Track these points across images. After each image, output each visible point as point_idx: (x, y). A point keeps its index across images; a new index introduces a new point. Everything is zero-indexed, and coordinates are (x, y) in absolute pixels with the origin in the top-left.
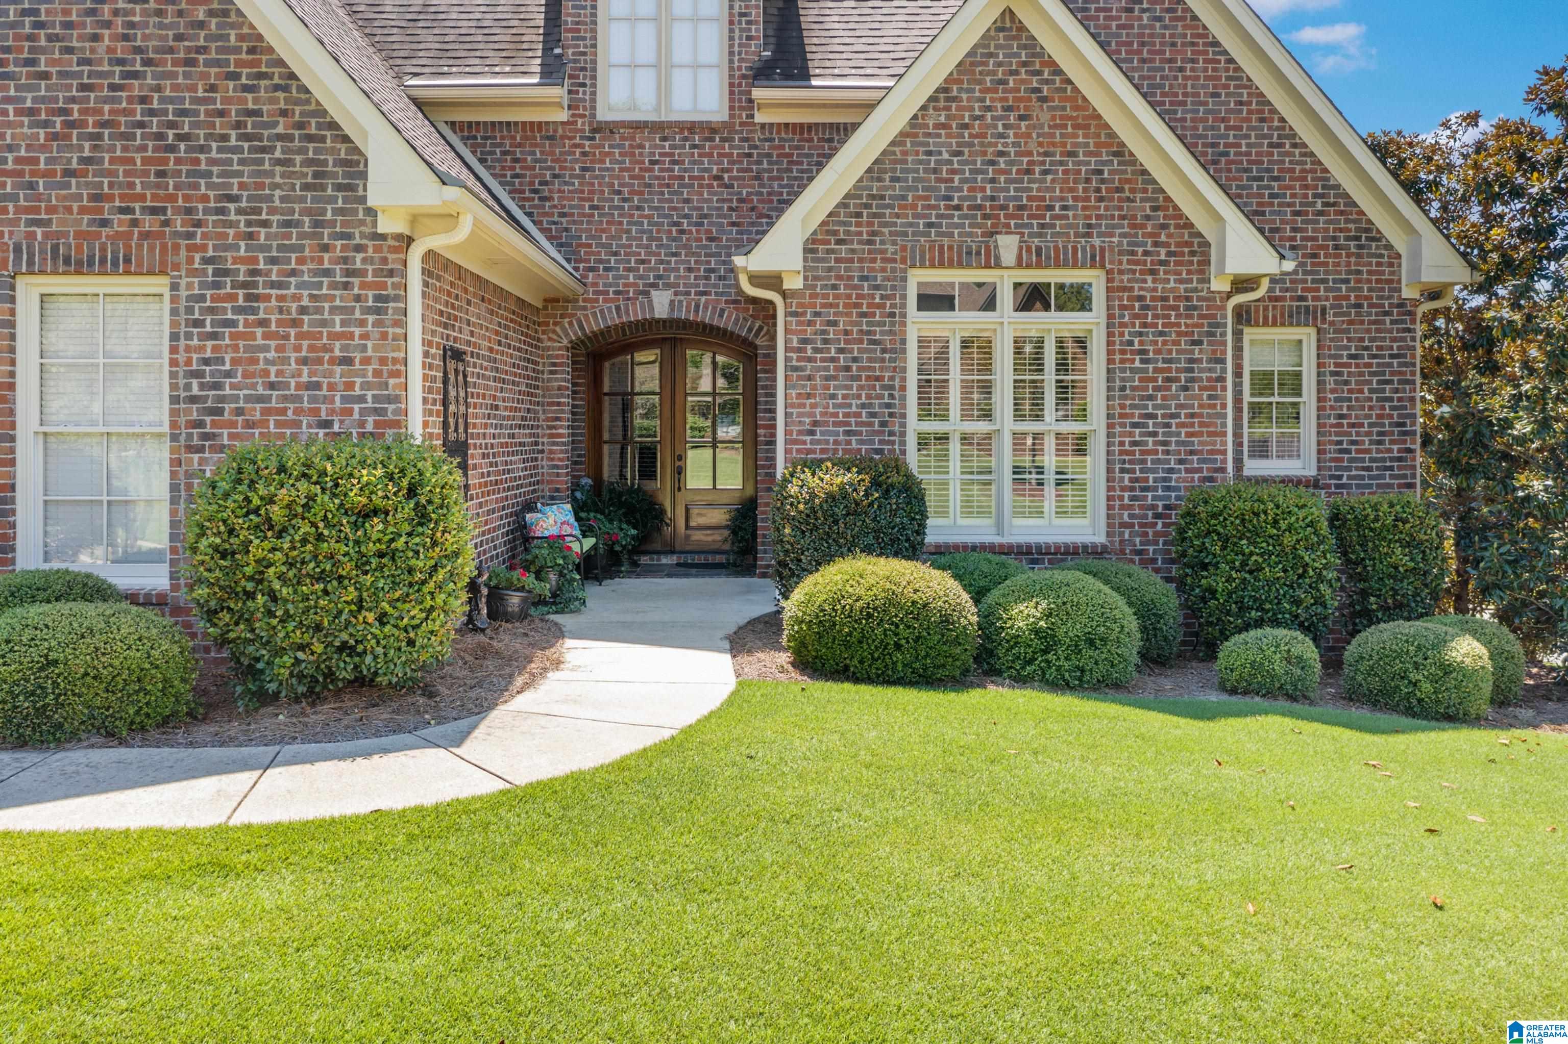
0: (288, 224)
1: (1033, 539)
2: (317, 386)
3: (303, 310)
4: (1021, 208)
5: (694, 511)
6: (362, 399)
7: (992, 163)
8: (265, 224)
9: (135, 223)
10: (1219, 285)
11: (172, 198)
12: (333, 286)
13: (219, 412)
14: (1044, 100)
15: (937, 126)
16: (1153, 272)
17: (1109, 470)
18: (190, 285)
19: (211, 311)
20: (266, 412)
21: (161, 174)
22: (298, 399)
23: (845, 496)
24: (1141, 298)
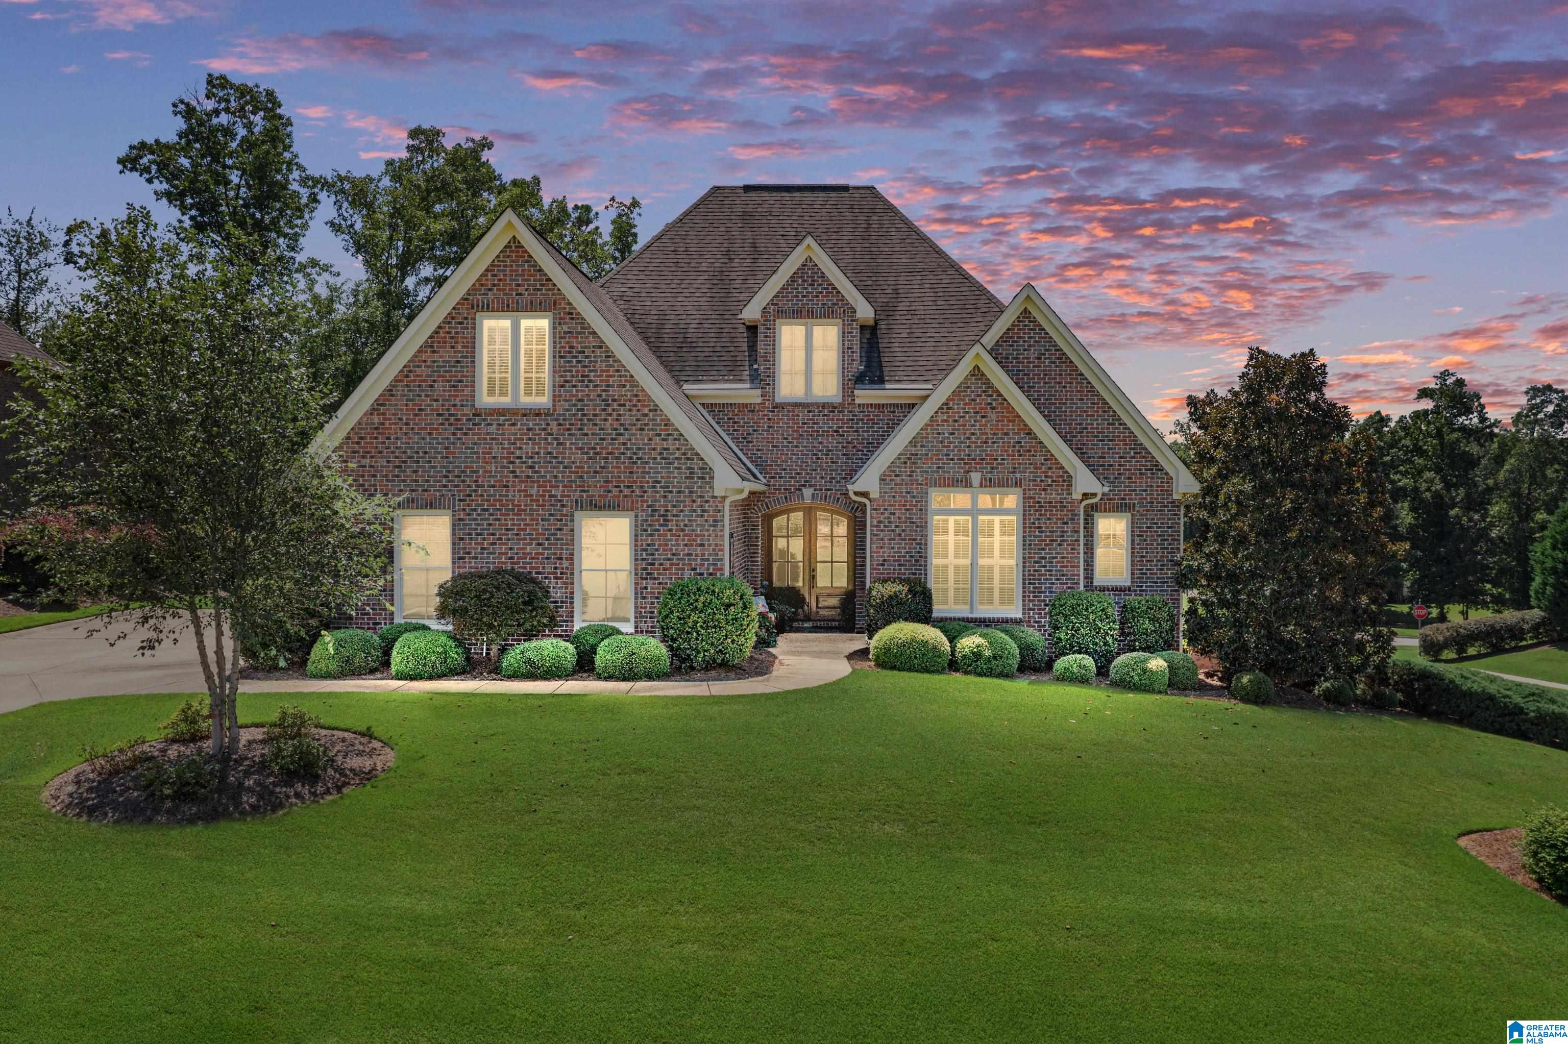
0: (679, 492)
1: (987, 616)
2: (691, 555)
3: (686, 525)
4: (982, 460)
5: (821, 599)
6: (708, 560)
7: (969, 438)
8: (671, 492)
9: (621, 491)
10: (1077, 496)
11: (636, 482)
12: (697, 516)
13: (653, 564)
14: (993, 408)
15: (943, 421)
16: (1044, 490)
17: (1024, 583)
18: (643, 515)
19: (650, 525)
20: (672, 564)
21: (631, 473)
22: (683, 559)
23: (897, 596)
24: (1039, 502)
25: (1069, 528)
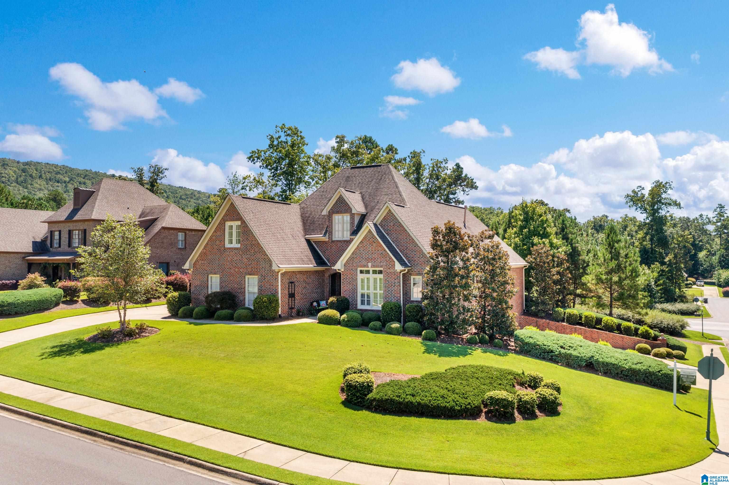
0: (268, 270)
2: (270, 288)
4: (372, 259)
6: (274, 289)
7: (368, 252)
9: (255, 270)
10: (398, 271)
11: (258, 268)
12: (272, 277)
14: (375, 242)
17: (384, 299)
18: (260, 277)
19: (261, 280)
20: (266, 291)
21: (257, 265)
24: (388, 273)
25: (396, 281)
